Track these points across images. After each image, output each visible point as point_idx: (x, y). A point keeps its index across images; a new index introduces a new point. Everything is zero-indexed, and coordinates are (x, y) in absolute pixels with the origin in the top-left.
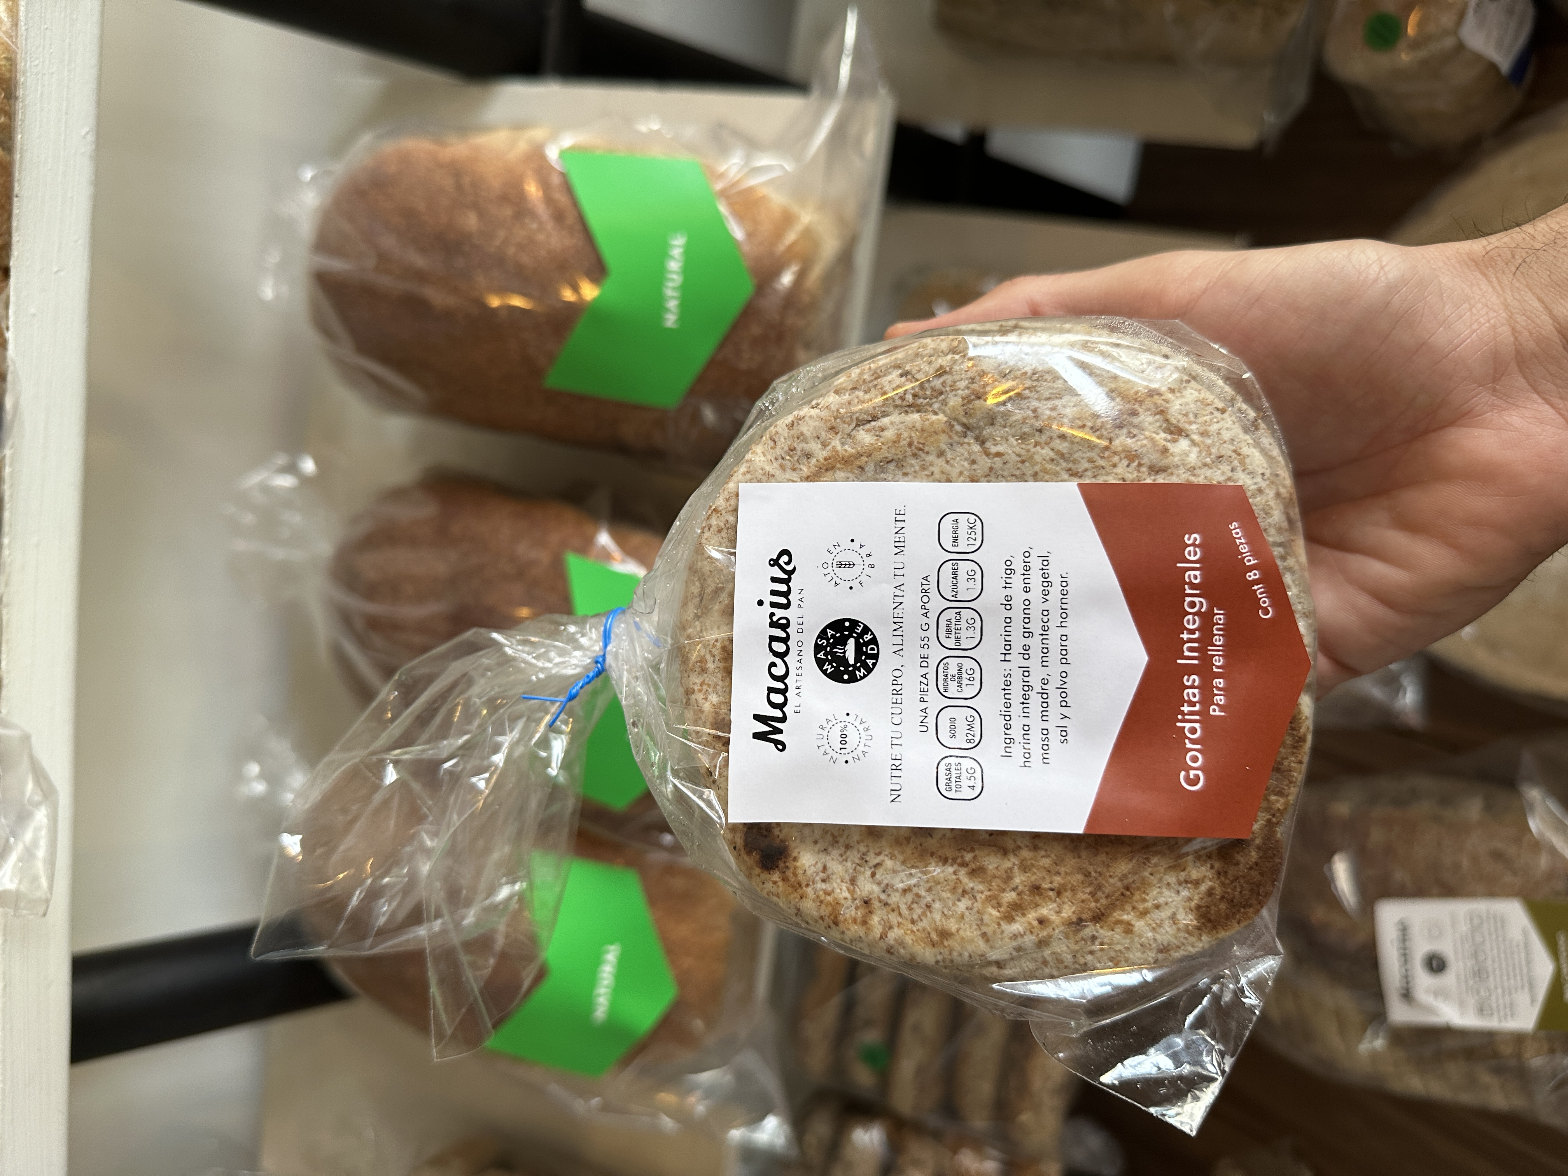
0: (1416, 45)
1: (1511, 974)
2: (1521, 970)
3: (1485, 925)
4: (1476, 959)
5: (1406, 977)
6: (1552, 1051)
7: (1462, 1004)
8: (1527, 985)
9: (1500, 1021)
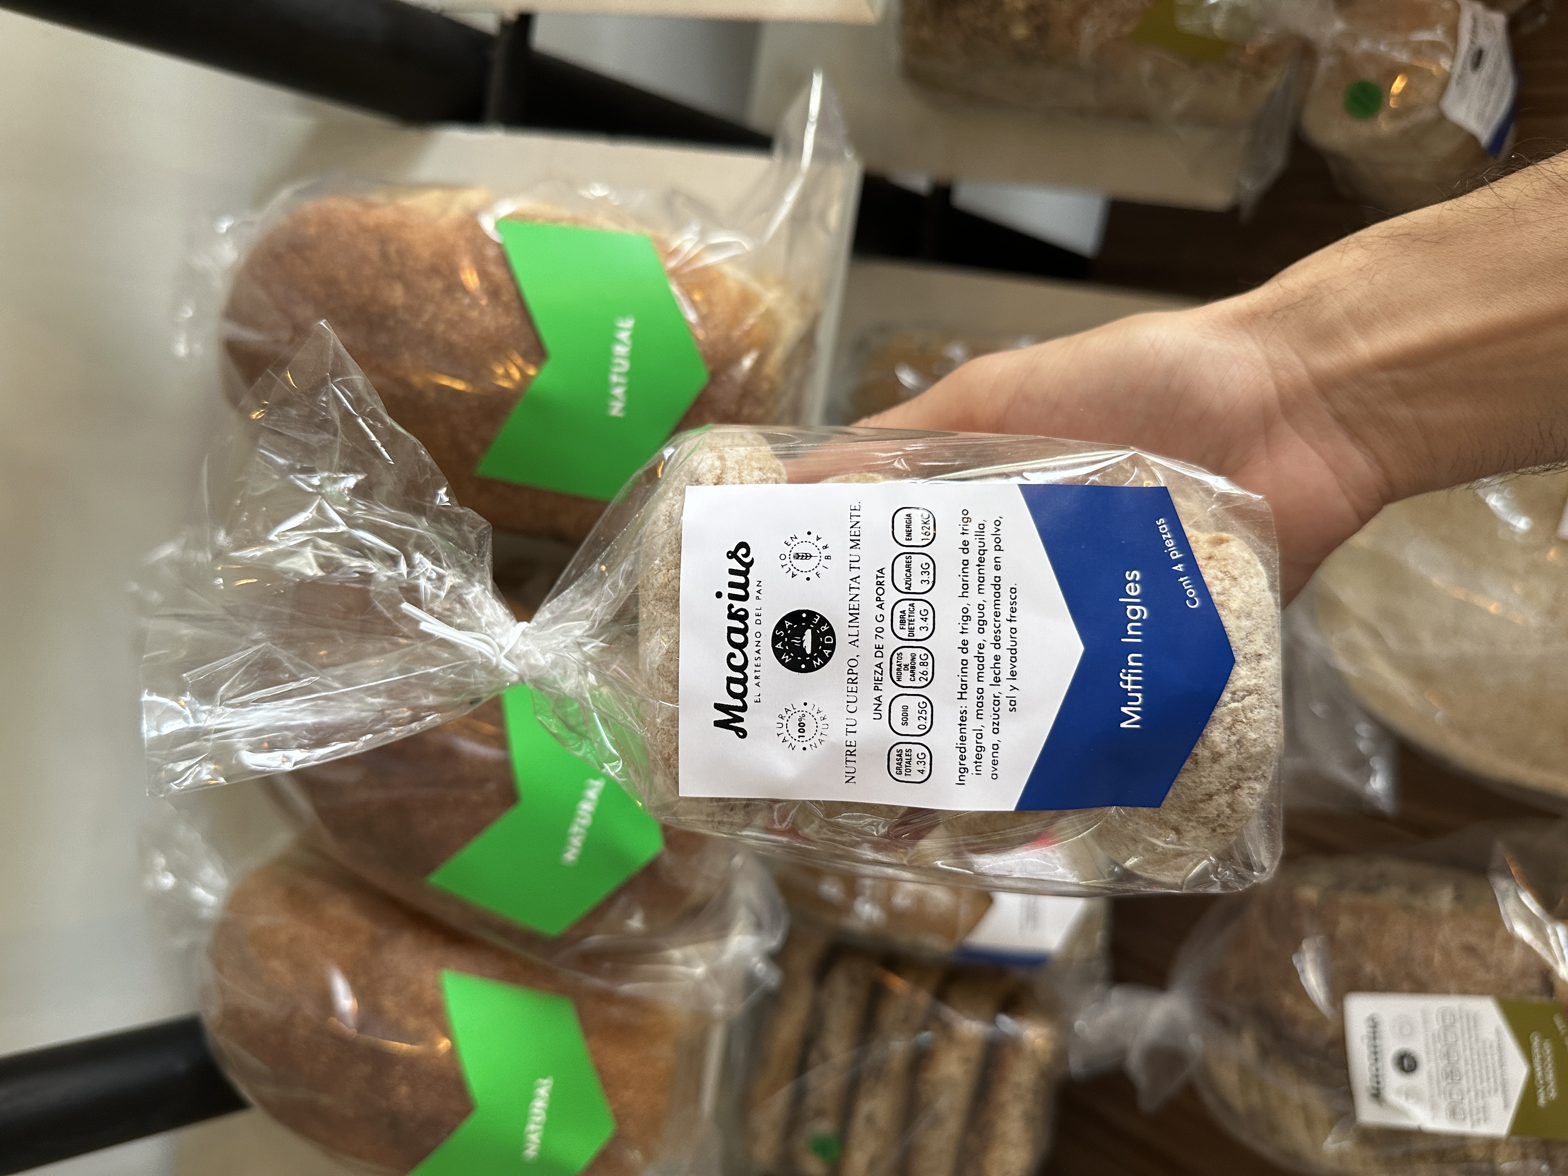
0: (1396, 115)
1: (1485, 1077)
2: (1494, 1072)
3: (1458, 1025)
4: (1448, 1060)
5: (1377, 1076)
6: (1525, 1156)
7: (1434, 1107)
8: (1500, 1089)
9: (1473, 1126)
